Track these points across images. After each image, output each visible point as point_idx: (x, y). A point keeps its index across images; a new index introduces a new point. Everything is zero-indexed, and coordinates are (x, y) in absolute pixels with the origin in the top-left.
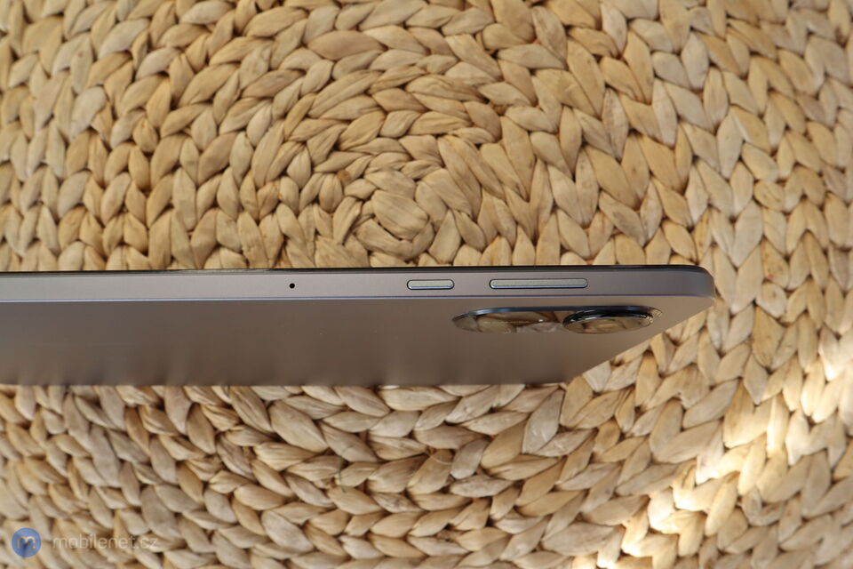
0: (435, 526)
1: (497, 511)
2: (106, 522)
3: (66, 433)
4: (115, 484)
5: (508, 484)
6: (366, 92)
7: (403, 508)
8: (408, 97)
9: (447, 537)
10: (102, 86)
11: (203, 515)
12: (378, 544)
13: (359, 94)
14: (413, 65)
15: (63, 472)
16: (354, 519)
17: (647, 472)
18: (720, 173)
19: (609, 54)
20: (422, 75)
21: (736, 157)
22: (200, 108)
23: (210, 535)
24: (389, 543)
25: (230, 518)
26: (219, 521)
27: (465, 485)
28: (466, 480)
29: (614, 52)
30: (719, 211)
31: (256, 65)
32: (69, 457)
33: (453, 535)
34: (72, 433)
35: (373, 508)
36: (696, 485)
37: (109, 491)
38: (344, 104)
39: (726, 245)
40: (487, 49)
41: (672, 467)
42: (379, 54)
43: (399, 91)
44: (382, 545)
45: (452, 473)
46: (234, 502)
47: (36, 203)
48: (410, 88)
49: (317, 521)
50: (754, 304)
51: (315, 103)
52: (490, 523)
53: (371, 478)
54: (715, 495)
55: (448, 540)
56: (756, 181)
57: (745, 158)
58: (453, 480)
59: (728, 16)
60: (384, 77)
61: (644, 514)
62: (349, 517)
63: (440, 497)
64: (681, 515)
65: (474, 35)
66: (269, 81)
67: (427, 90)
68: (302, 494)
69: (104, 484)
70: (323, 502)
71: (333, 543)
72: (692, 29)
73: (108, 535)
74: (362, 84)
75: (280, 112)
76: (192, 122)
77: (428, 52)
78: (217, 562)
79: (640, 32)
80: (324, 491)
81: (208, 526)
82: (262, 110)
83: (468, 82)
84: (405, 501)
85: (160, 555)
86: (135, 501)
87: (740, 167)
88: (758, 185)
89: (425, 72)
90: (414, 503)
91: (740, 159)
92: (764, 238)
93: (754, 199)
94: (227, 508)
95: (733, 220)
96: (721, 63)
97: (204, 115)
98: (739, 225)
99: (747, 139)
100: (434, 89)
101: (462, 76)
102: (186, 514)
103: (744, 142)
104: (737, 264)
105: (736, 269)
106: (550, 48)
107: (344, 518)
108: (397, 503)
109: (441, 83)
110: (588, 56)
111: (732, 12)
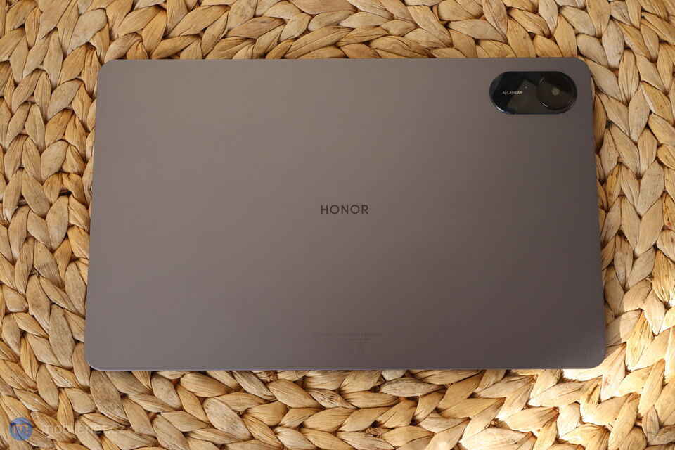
0: (364, 422)
1: (421, 412)
2: (51, 399)
3: (27, 311)
4: (67, 364)
5: (433, 388)
6: (335, 45)
7: (337, 404)
8: (371, 52)
9: (374, 433)
10: (104, 9)
11: (149, 398)
12: (311, 435)
13: (330, 45)
14: (378, 26)
15: (15, 349)
16: (291, 410)
17: (557, 387)
18: (630, 138)
19: (541, 33)
20: (385, 35)
21: (644, 125)
22: (189, 40)
23: (153, 418)
24: (320, 435)
25: (174, 402)
26: (164, 405)
27: (395, 385)
28: (396, 381)
29: (546, 32)
30: (627, 168)
31: (244, 9)
32: (23, 334)
33: (380, 431)
34: (31, 311)
35: (309, 402)
36: (600, 402)
37: (59, 369)
38: (316, 51)
39: (632, 196)
40: (441, 20)
41: (580, 384)
42: (350, 15)
43: (364, 47)
44: (314, 437)
45: (383, 374)
46: (179, 388)
47: (28, 103)
48: (374, 44)
49: (256, 411)
50: (655, 248)
51: (292, 48)
52: (414, 422)
53: (310, 374)
54: (618, 412)
55: (375, 436)
56: (659, 146)
57: (651, 125)
58: (383, 381)
59: (643, 10)
60: (352, 33)
61: (554, 424)
62: (287, 409)
63: (371, 395)
64: (586, 427)
65: (431, 8)
66: (254, 25)
67: (388, 48)
68: (245, 384)
69: (55, 363)
70: (264, 393)
71: (269, 432)
72: (611, 18)
73: (51, 413)
74: (333, 37)
75: (261, 52)
76: (182, 51)
77: (392, 18)
78: (157, 445)
79: (569, 18)
80: (266, 384)
81: (152, 408)
82: (245, 49)
83: (424, 45)
84: (339, 398)
85: (100, 434)
86: (83, 381)
87: (647, 133)
88: (661, 148)
89: (387, 34)
90: (347, 401)
91: (647, 127)
92: (665, 192)
93: (657, 158)
94: (173, 393)
95: (639, 177)
96: (634, 48)
97: (192, 46)
98: (643, 181)
99: (653, 110)
100: (394, 48)
101: (419, 40)
102: (132, 396)
103: (651, 112)
104: (642, 213)
105: (640, 217)
106: (494, 24)
107: (281, 410)
108: (331, 399)
109: (401, 43)
110: (523, 33)
111: (645, 7)
